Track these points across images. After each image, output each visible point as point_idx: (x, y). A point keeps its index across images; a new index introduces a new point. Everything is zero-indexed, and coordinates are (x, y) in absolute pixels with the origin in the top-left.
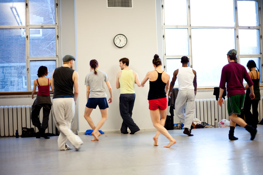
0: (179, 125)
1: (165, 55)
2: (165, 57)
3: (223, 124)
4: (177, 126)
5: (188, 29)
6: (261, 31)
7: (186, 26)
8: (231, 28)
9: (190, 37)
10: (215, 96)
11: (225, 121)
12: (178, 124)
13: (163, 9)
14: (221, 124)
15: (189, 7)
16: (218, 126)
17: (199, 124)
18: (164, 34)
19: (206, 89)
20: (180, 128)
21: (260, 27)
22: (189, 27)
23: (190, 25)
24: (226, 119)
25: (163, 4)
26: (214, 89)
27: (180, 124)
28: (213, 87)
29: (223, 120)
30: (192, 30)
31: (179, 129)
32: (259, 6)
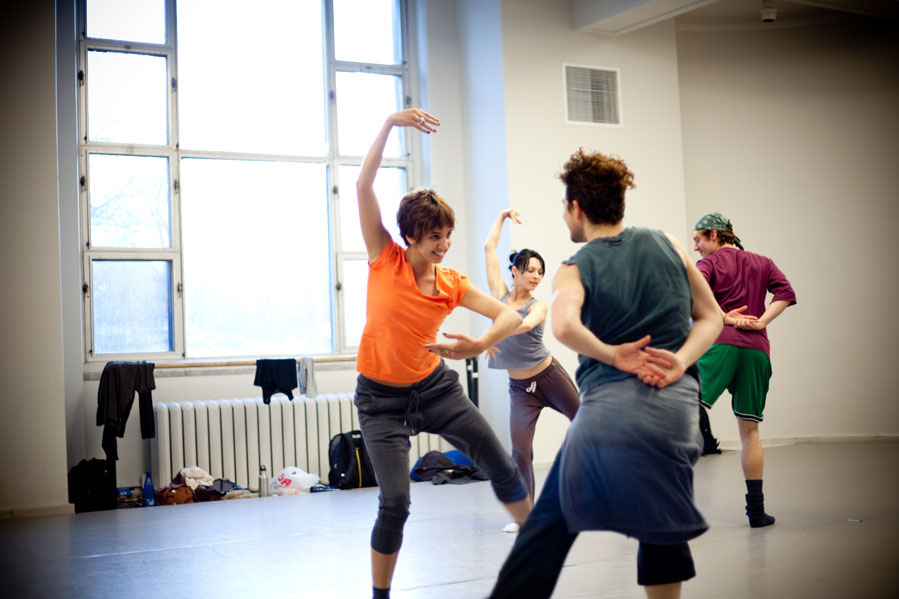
0: (136, 492)
1: (85, 248)
2: (87, 254)
3: (287, 482)
4: (129, 496)
5: (168, 158)
6: (410, 173)
7: (162, 148)
8: (318, 160)
9: (177, 185)
10: (259, 390)
11: (295, 473)
12: (132, 489)
13: (83, 88)
14: (279, 483)
15: (174, 84)
16: (271, 490)
17: (207, 487)
18: (84, 174)
19: (229, 364)
20: (139, 501)
21: (408, 160)
22: (173, 152)
23: (177, 146)
24: (296, 466)
25: (83, 69)
26: (255, 367)
27: (140, 487)
28: (254, 360)
29: (289, 472)
30: (182, 162)
31: (137, 506)
32: (407, 94)
